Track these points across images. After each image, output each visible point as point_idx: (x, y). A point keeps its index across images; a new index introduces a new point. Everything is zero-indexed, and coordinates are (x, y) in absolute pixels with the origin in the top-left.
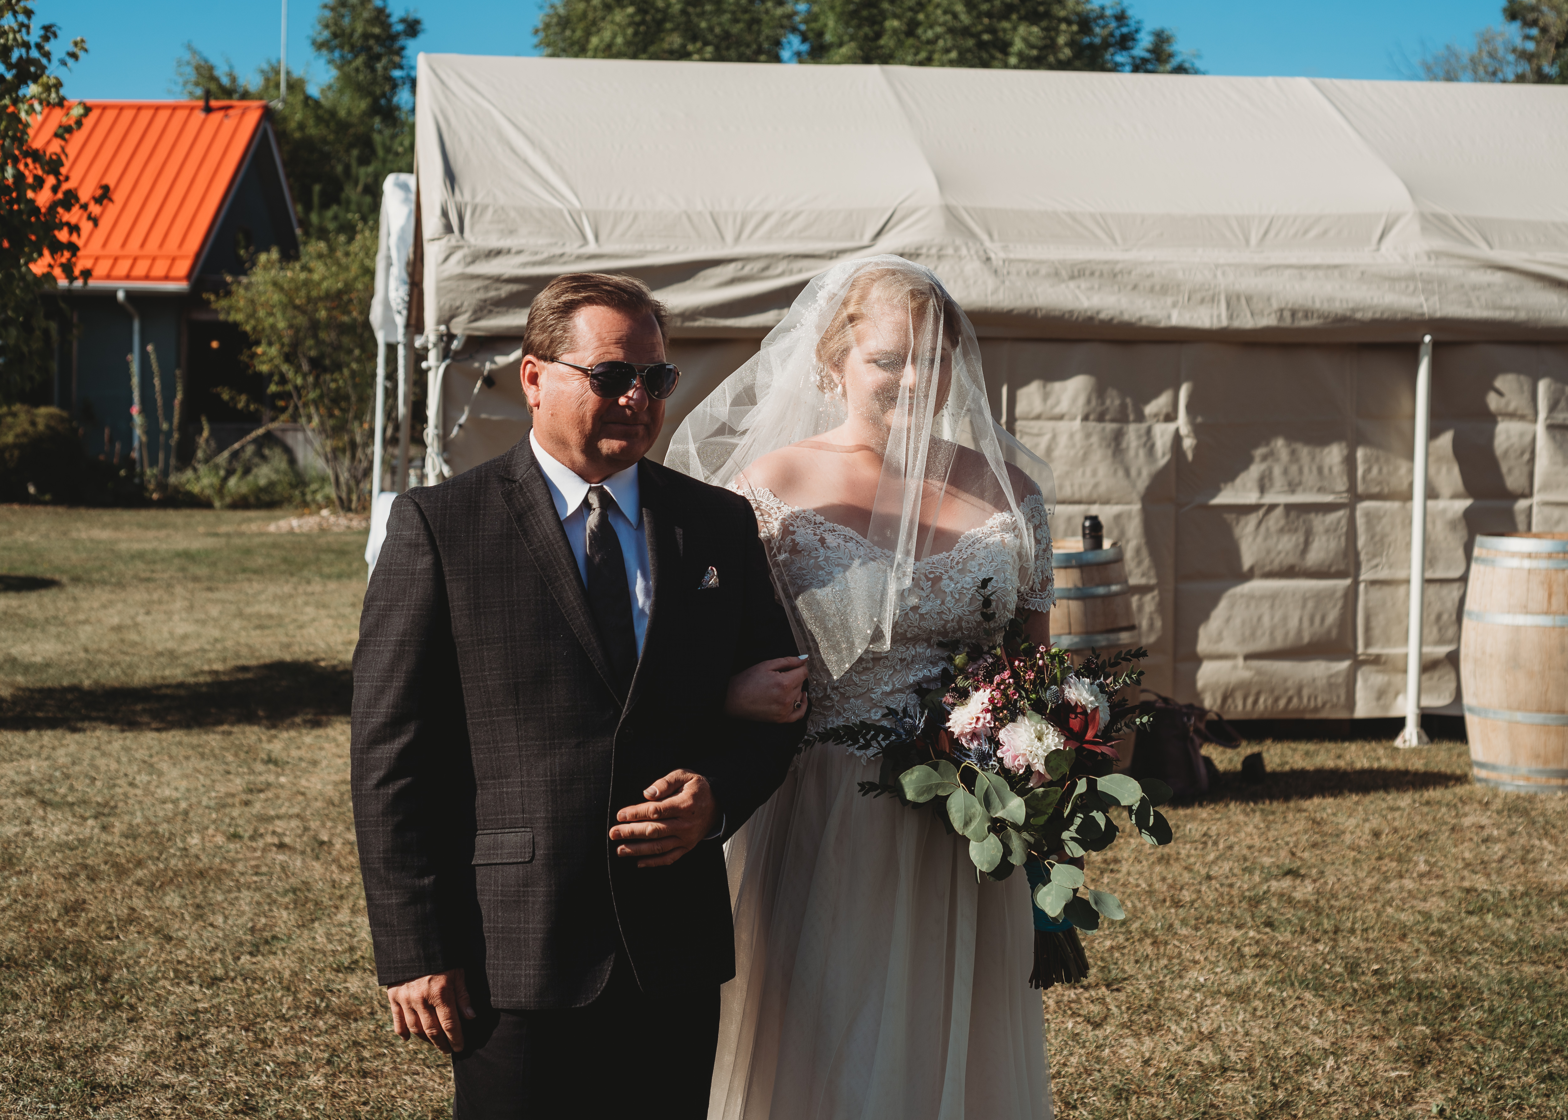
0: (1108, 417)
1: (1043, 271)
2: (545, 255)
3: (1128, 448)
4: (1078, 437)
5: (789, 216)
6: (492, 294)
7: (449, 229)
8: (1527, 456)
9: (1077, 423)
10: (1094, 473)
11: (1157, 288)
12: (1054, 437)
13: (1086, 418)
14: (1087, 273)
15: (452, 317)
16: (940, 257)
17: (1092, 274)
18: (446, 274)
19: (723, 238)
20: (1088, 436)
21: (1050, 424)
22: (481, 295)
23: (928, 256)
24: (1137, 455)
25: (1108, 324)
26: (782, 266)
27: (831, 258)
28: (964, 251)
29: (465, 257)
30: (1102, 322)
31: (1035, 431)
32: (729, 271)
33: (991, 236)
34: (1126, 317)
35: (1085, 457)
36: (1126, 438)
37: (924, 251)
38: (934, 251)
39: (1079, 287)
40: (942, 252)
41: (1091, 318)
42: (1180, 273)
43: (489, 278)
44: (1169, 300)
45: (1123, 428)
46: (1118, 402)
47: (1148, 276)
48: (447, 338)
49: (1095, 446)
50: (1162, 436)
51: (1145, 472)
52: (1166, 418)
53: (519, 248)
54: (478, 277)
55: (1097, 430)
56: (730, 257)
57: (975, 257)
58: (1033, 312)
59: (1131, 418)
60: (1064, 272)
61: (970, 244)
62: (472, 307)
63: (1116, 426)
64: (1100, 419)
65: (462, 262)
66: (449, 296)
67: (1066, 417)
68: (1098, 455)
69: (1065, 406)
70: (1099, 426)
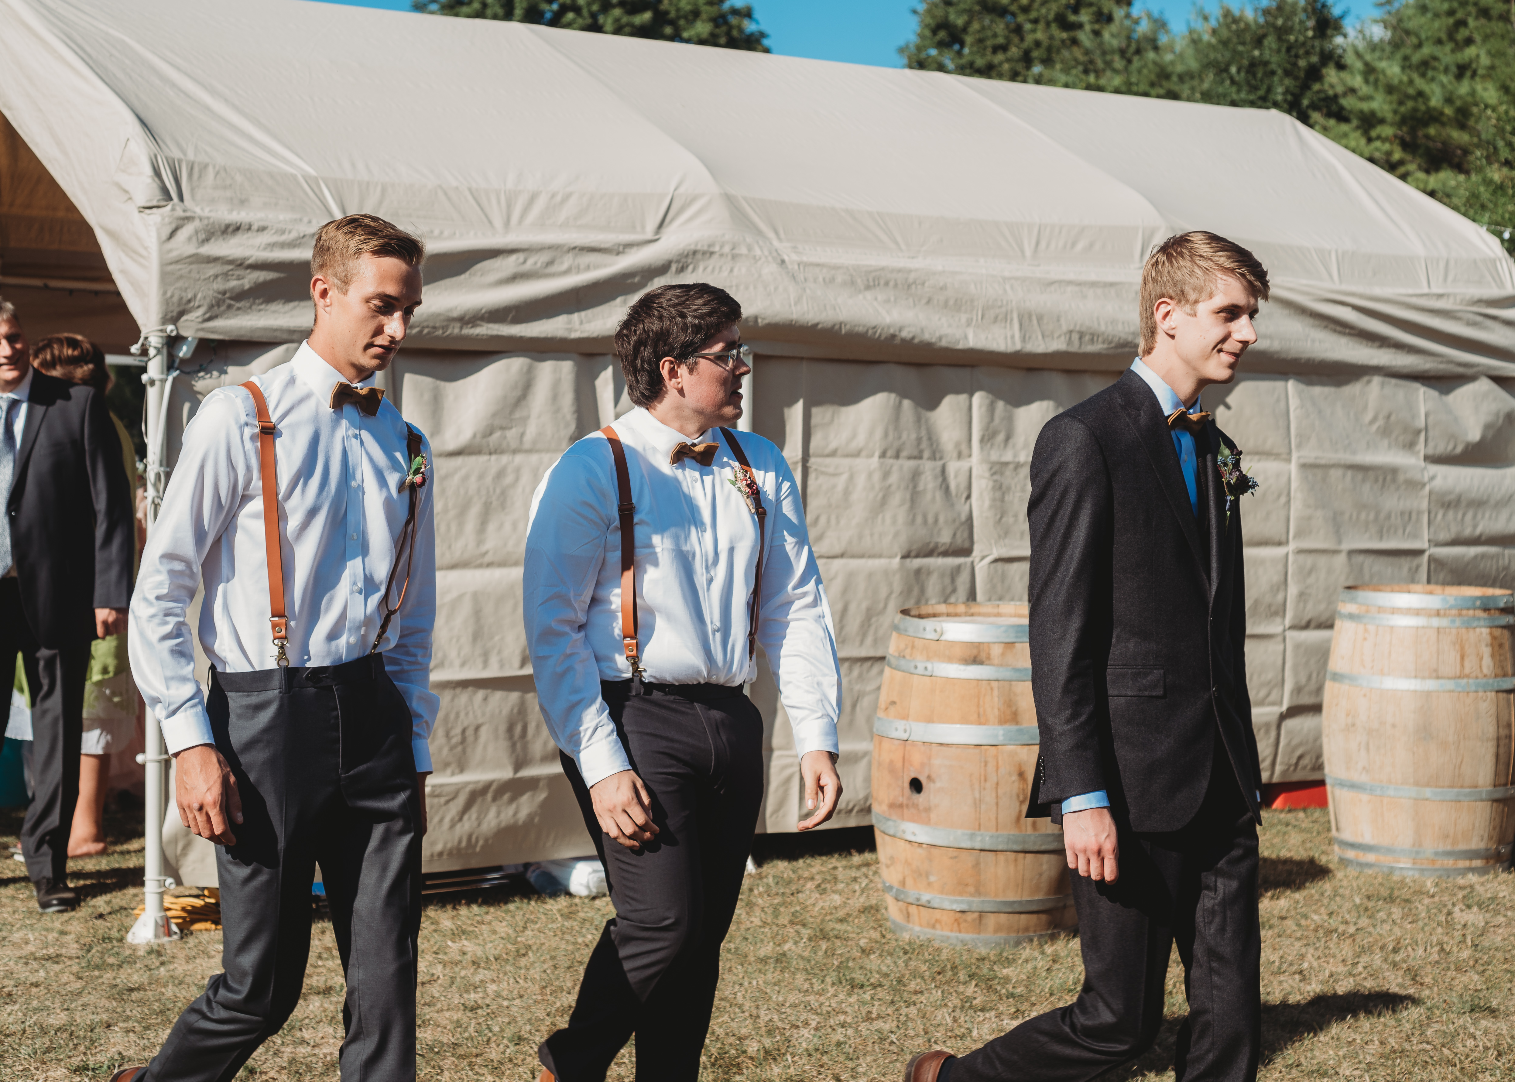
0: (904, 454)
1: (839, 279)
2: (293, 235)
3: (925, 490)
4: (877, 477)
5: (559, 198)
6: (233, 283)
7: (167, 195)
8: (1283, 499)
9: (875, 461)
10: (894, 522)
11: (951, 302)
12: (851, 478)
13: (883, 455)
14: (882, 282)
15: (182, 314)
16: (734, 257)
17: (887, 284)
18: (174, 255)
19: (490, 222)
20: (886, 475)
21: (847, 461)
22: (219, 285)
23: (722, 255)
24: (934, 499)
25: (908, 343)
26: (567, 261)
27: (618, 253)
28: (757, 251)
29: (197, 232)
30: (903, 340)
31: (831, 470)
32: (508, 265)
33: (777, 233)
34: (927, 337)
35: (884, 502)
36: (923, 477)
37: (717, 248)
38: (727, 249)
39: (876, 299)
40: (736, 251)
41: (893, 336)
42: (972, 286)
43: (230, 262)
44: (964, 317)
45: (918, 466)
46: (913, 436)
47: (941, 289)
48: (173, 342)
49: (893, 488)
50: (956, 476)
51: (941, 519)
52: (960, 456)
53: (262, 224)
54: (216, 260)
55: (895, 469)
56: (510, 247)
57: (770, 259)
58: (837, 327)
59: (926, 454)
60: (859, 281)
61: (761, 243)
62: (208, 300)
63: (912, 463)
64: (897, 456)
65: (194, 239)
66: (180, 284)
67: (864, 454)
68: (896, 499)
69: (860, 440)
70: (897, 463)
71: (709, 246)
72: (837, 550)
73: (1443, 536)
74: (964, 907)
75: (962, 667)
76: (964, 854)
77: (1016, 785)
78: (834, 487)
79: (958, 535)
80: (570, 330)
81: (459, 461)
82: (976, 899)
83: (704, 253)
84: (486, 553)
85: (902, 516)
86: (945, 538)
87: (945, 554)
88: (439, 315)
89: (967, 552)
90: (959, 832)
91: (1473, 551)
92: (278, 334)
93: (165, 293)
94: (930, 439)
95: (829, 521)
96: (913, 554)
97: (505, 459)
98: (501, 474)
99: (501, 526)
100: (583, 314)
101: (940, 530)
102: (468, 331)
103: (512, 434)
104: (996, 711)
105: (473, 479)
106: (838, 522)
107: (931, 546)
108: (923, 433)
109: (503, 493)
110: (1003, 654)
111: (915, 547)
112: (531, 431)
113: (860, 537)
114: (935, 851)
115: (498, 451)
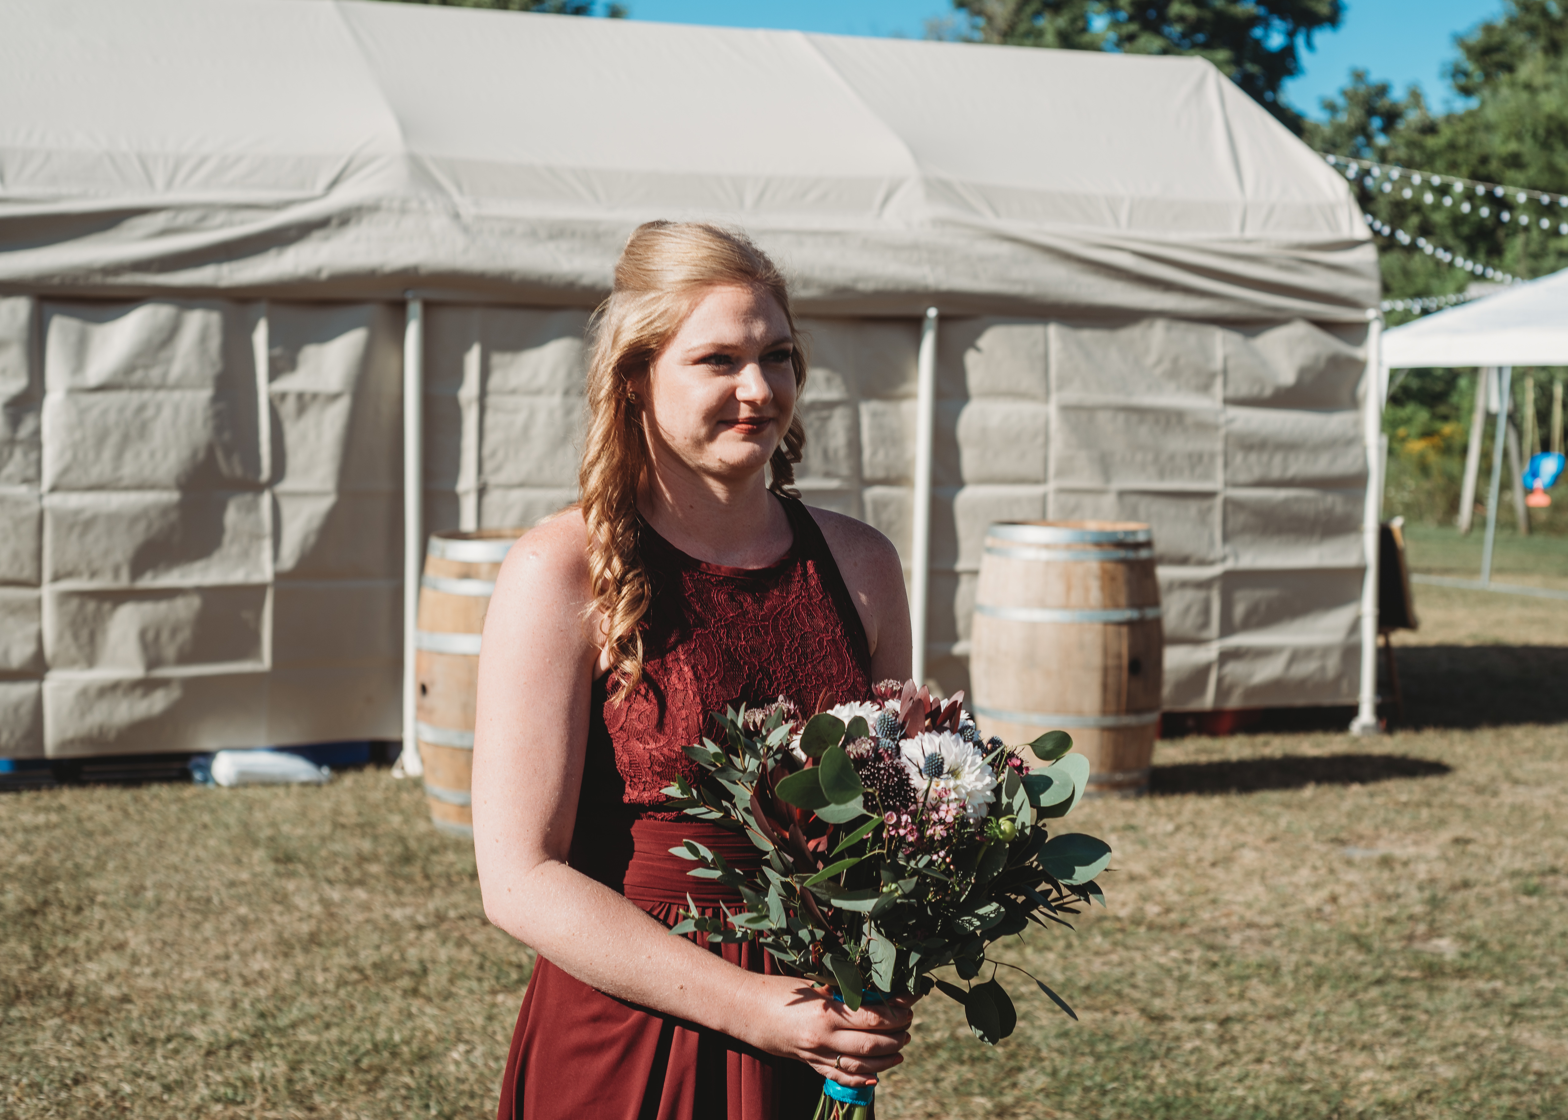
1: (519, 230)
4: (558, 414)
5: (230, 160)
8: (1040, 440)
9: (556, 400)
12: (532, 414)
13: (567, 393)
14: (568, 233)
16: (402, 212)
17: (573, 235)
19: (151, 182)
20: (568, 413)
21: (527, 400)
23: (389, 210)
25: (591, 290)
26: (221, 217)
27: (279, 209)
28: (430, 206)
30: (584, 288)
31: (510, 407)
32: (159, 221)
33: (460, 187)
35: (566, 437)
37: (385, 204)
38: (396, 204)
39: (558, 249)
40: (407, 206)
41: (572, 283)
49: (576, 425)
56: (159, 205)
57: (442, 213)
58: (507, 275)
60: (541, 232)
61: (438, 198)
67: (545, 392)
69: (542, 379)
71: (377, 201)
72: (517, 480)
73: (1243, 477)
78: (513, 423)
80: (219, 280)
81: (100, 396)
83: (370, 209)
84: (122, 478)
88: (80, 266)
91: (1282, 494)
95: (507, 454)
97: (146, 395)
98: (142, 408)
99: (138, 455)
100: (235, 264)
102: (112, 280)
103: (155, 374)
105: (112, 412)
106: (516, 456)
109: (143, 425)
112: (176, 370)
113: (541, 469)
115: (140, 387)
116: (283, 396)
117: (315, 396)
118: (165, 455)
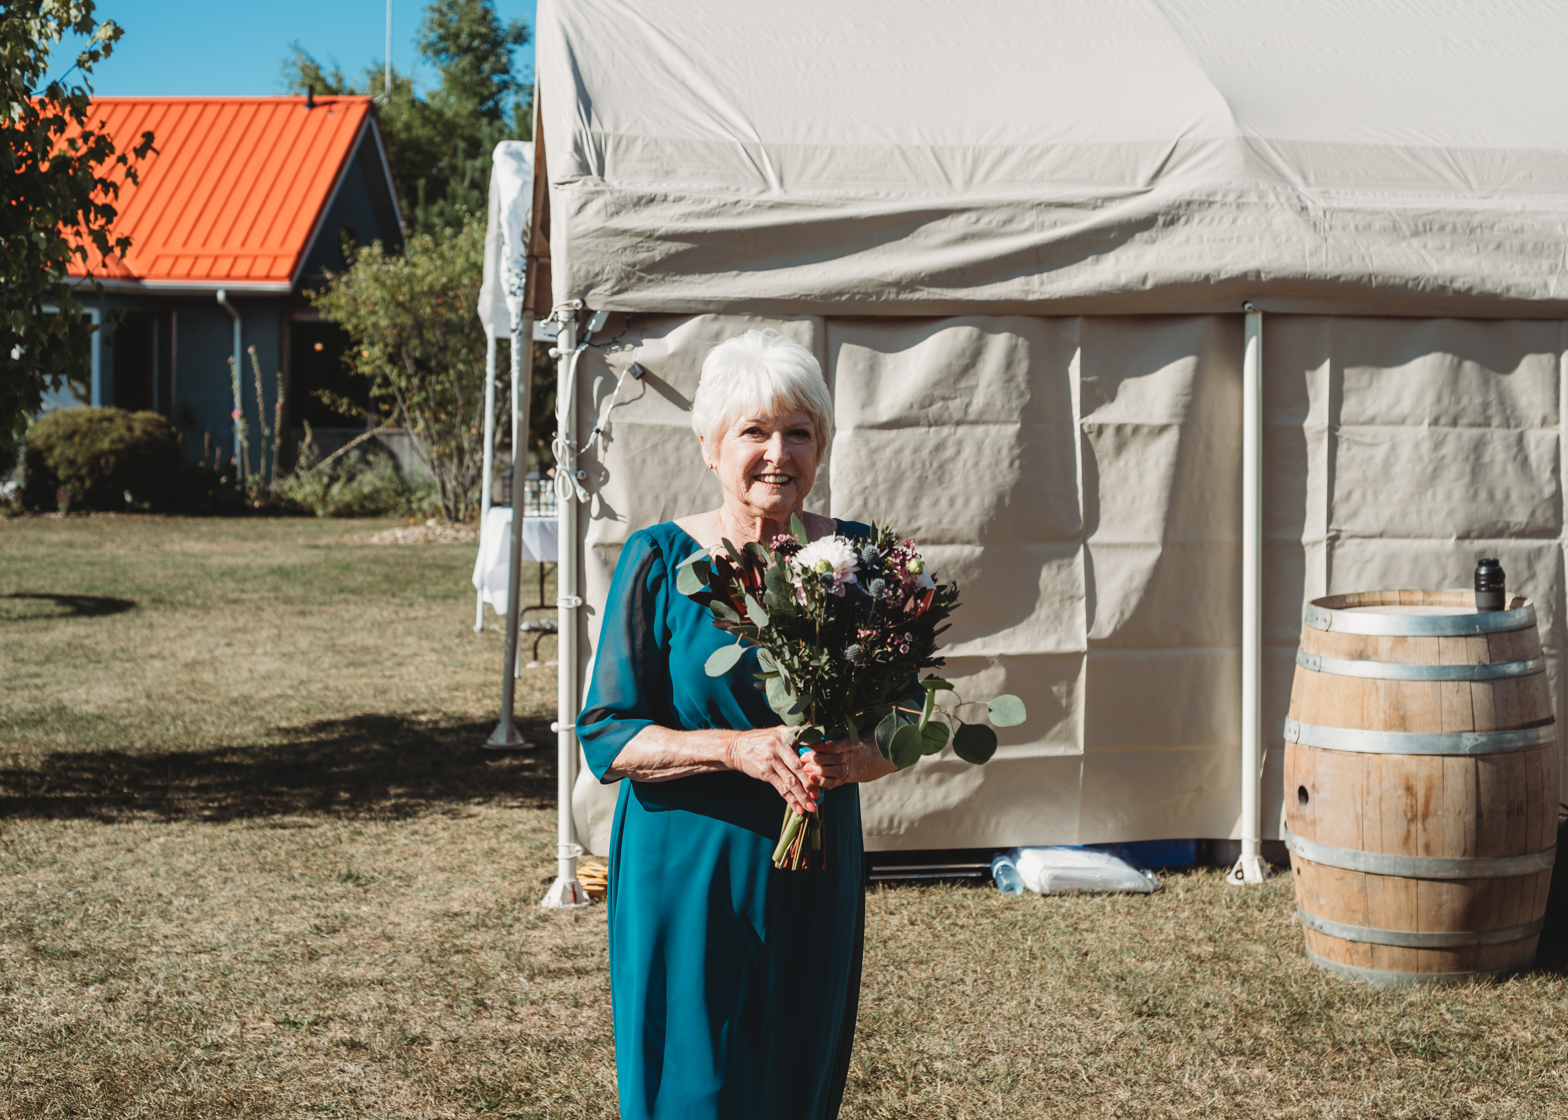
0: (1464, 421)
1: (1377, 225)
2: (714, 203)
3: (1492, 461)
4: (1426, 447)
5: (1037, 152)
6: (643, 256)
7: (584, 169)
9: (1424, 429)
10: (1449, 497)
11: (1529, 247)
12: (1393, 448)
13: (1435, 422)
14: (1435, 227)
15: (589, 287)
16: (1239, 207)
17: (1442, 228)
18: (581, 229)
19: (949, 181)
20: (1438, 445)
21: (1389, 430)
22: (629, 258)
23: (1224, 205)
24: (1504, 472)
25: (1465, 295)
26: (1030, 218)
27: (1095, 208)
28: (1272, 199)
29: (606, 206)
30: (1457, 292)
31: (1368, 439)
32: (958, 225)
33: (1305, 178)
34: (1489, 287)
35: (1435, 474)
36: (1490, 448)
37: (1218, 198)
38: (1231, 198)
39: (1425, 246)
40: (1244, 200)
41: (1443, 288)
42: (1560, 227)
43: (639, 234)
44: (1545, 264)
45: (1484, 435)
46: (1478, 400)
47: (1516, 232)
48: (582, 316)
49: (1448, 460)
50: (1537, 446)
51: (1514, 495)
52: (1544, 422)
53: (679, 194)
54: (624, 232)
55: (1451, 437)
56: (960, 206)
57: (1286, 206)
58: (1365, 279)
59: (1496, 421)
60: (1404, 227)
61: (1279, 189)
62: (616, 273)
63: (1476, 432)
64: (1454, 423)
65: (603, 213)
66: (585, 259)
67: (1410, 421)
68: (1452, 471)
69: (1406, 405)
70: (1453, 433)
71: (1209, 195)
72: (1375, 528)
74: (1353, 936)
75: (1348, 663)
76: (1349, 876)
77: (1403, 799)
78: (1371, 458)
79: (1539, 513)
80: (1027, 292)
81: (893, 433)
82: (1366, 928)
83: (1201, 203)
84: (918, 529)
85: (1459, 491)
86: (1520, 517)
87: (1521, 534)
88: (871, 280)
89: (1554, 532)
90: (1342, 850)
92: (692, 305)
93: (571, 267)
94: (1502, 403)
95: (1364, 496)
96: (1474, 534)
97: (945, 431)
98: (939, 447)
99: (937, 502)
100: (1045, 275)
101: (1512, 508)
102: (905, 296)
103: (955, 406)
104: (1382, 715)
105: (907, 452)
106: (1376, 498)
107: (1500, 525)
108: (1493, 397)
109: (941, 466)
110: (1392, 649)
111: (1476, 526)
112: (978, 401)
113: (1404, 515)
114: (1323, 870)
115: (938, 422)
116: (1101, 429)
117: (1137, 429)
118: (967, 502)
